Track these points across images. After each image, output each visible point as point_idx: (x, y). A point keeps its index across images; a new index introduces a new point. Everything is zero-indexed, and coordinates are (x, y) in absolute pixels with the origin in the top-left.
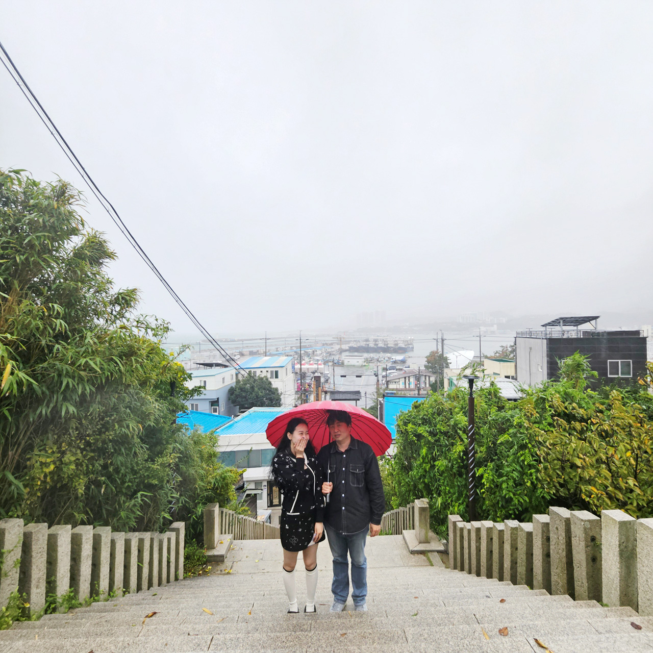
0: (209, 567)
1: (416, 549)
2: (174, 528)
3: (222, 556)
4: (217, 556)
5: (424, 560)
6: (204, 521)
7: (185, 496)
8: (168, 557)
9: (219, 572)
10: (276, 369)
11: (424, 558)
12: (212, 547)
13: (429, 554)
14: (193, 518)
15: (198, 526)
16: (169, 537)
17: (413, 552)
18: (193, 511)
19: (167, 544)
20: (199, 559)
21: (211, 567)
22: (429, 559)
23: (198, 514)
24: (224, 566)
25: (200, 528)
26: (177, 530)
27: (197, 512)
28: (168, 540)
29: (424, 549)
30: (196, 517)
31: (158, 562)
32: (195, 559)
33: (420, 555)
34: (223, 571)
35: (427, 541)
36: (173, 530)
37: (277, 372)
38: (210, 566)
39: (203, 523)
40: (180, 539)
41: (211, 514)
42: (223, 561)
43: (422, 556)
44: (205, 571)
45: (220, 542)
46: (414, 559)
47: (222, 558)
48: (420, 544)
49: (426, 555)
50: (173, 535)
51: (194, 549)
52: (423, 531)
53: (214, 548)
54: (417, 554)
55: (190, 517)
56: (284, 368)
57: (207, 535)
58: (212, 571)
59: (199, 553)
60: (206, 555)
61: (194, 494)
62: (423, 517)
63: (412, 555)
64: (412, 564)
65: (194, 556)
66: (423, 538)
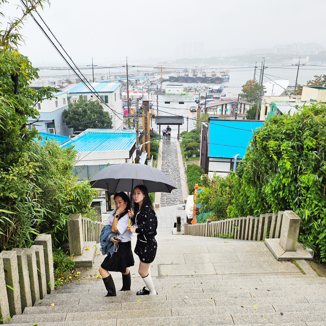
0: (78, 273)
1: (283, 256)
2: (40, 241)
3: (90, 262)
4: (85, 262)
5: (293, 267)
6: (69, 231)
7: (46, 207)
8: (38, 270)
9: (89, 277)
10: (106, 94)
11: (293, 265)
12: (78, 254)
13: (298, 262)
14: (57, 228)
15: (63, 235)
16: (37, 250)
17: (280, 260)
18: (57, 222)
19: (35, 259)
20: (66, 266)
21: (80, 273)
22: (297, 266)
23: (62, 225)
24: (93, 271)
25: (65, 237)
26: (44, 243)
27: (61, 223)
28: (36, 254)
29: (292, 257)
30: (60, 227)
31: (29, 278)
32: (64, 266)
33: (287, 262)
34: (93, 276)
35: (293, 250)
36: (39, 243)
37: (106, 97)
38: (79, 271)
39: (68, 232)
40: (48, 251)
41: (75, 224)
42: (91, 267)
43: (289, 263)
44: (75, 276)
45: (85, 248)
46: (282, 266)
47: (90, 264)
48: (287, 252)
49: (294, 262)
50: (41, 248)
51: (61, 256)
52: (291, 241)
53: (81, 255)
54: (284, 261)
55: (54, 227)
56: (113, 94)
57: (73, 243)
58: (81, 276)
59: (66, 260)
60: (73, 261)
61: (55, 205)
62: (293, 228)
63: (279, 262)
64: (282, 270)
65: (61, 262)
66: (290, 247)
